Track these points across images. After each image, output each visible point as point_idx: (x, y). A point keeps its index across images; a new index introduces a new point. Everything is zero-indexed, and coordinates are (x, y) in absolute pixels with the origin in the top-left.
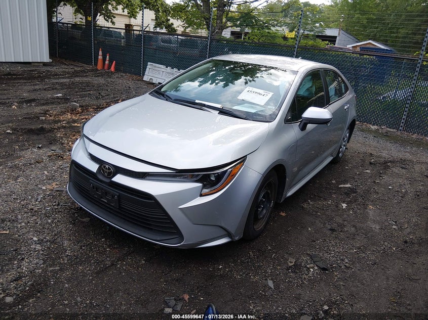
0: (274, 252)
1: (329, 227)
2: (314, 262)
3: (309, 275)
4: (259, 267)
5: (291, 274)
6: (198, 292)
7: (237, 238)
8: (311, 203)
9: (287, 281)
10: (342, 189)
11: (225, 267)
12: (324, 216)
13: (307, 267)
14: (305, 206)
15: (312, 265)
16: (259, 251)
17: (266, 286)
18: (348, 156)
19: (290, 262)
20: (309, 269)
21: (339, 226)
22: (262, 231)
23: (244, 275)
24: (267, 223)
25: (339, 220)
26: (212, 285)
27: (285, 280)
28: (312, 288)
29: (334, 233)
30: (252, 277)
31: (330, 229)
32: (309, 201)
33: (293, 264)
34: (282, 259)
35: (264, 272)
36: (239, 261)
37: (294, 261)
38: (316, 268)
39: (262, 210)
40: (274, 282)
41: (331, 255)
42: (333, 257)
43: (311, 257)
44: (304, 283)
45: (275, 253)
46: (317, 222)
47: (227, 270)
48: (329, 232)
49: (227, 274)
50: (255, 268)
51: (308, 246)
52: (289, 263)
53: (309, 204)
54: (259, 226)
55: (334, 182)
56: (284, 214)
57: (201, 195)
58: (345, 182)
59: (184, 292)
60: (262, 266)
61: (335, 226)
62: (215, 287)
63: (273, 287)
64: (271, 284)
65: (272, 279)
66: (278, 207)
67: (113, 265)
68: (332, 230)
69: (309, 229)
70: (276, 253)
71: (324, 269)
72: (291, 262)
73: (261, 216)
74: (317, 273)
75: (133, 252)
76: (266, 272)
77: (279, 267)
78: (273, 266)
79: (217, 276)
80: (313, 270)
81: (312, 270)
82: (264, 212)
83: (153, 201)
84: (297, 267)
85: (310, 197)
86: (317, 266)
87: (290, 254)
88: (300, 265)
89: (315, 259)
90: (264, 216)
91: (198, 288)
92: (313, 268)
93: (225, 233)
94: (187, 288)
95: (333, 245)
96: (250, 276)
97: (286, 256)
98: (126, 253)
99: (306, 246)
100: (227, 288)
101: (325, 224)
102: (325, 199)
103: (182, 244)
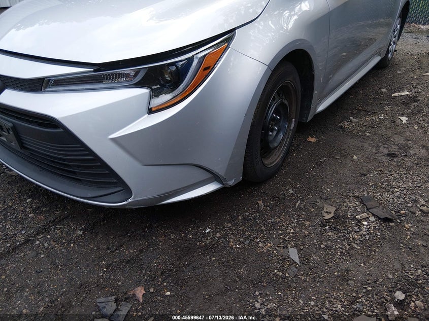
0: (298, 198)
1: (386, 152)
2: (368, 209)
3: (361, 233)
4: (274, 225)
5: (330, 234)
6: (164, 281)
7: (231, 183)
8: (355, 120)
9: (322, 246)
10: (397, 99)
11: (215, 231)
12: (375, 137)
13: (357, 219)
14: (346, 125)
15: (365, 215)
16: (274, 198)
17: (286, 259)
18: (398, 58)
19: (327, 212)
20: (359, 221)
21: (400, 149)
22: (279, 168)
23: (248, 242)
24: (287, 154)
25: (400, 140)
26: (188, 265)
27: (319, 245)
28: (368, 256)
29: (394, 159)
30: (260, 245)
31: (388, 155)
32: (351, 118)
33: (332, 215)
34: (313, 207)
35: (282, 234)
36: (240, 218)
37: (332, 209)
38: (372, 219)
39: (277, 134)
40: (299, 250)
41: (396, 195)
42: (398, 197)
43: (362, 202)
44: (353, 248)
45: (300, 199)
46: (366, 145)
47: (218, 235)
48: (386, 159)
49: (218, 242)
50: (266, 226)
51: (356, 184)
52: (326, 215)
53: (351, 121)
54: (274, 160)
55: (384, 90)
56: (313, 140)
57: (151, 111)
58: (400, 89)
59: (138, 284)
60: (279, 222)
61: (394, 149)
62: (194, 269)
63: (298, 261)
64: (294, 254)
65: (296, 246)
66: (303, 128)
67: (27, 241)
68: (391, 155)
69: (355, 157)
70: (302, 199)
71: (387, 220)
72: (329, 212)
73: (276, 145)
74: (374, 227)
75: (66, 218)
76: (285, 233)
77: (307, 223)
78: (297, 222)
79: (200, 247)
80: (368, 223)
81: (365, 223)
82: (279, 137)
83: (61, 130)
84: (339, 220)
85: (352, 113)
86: (373, 215)
87: (326, 199)
88: (345, 216)
89: (369, 204)
90: (281, 143)
91: (162, 273)
92: (366, 219)
93: (209, 175)
94: (145, 275)
95: (395, 178)
96: (258, 243)
97: (319, 203)
98: (53, 221)
99: (351, 183)
100: (217, 268)
101: (378, 147)
102: (374, 113)
103: (130, 200)
